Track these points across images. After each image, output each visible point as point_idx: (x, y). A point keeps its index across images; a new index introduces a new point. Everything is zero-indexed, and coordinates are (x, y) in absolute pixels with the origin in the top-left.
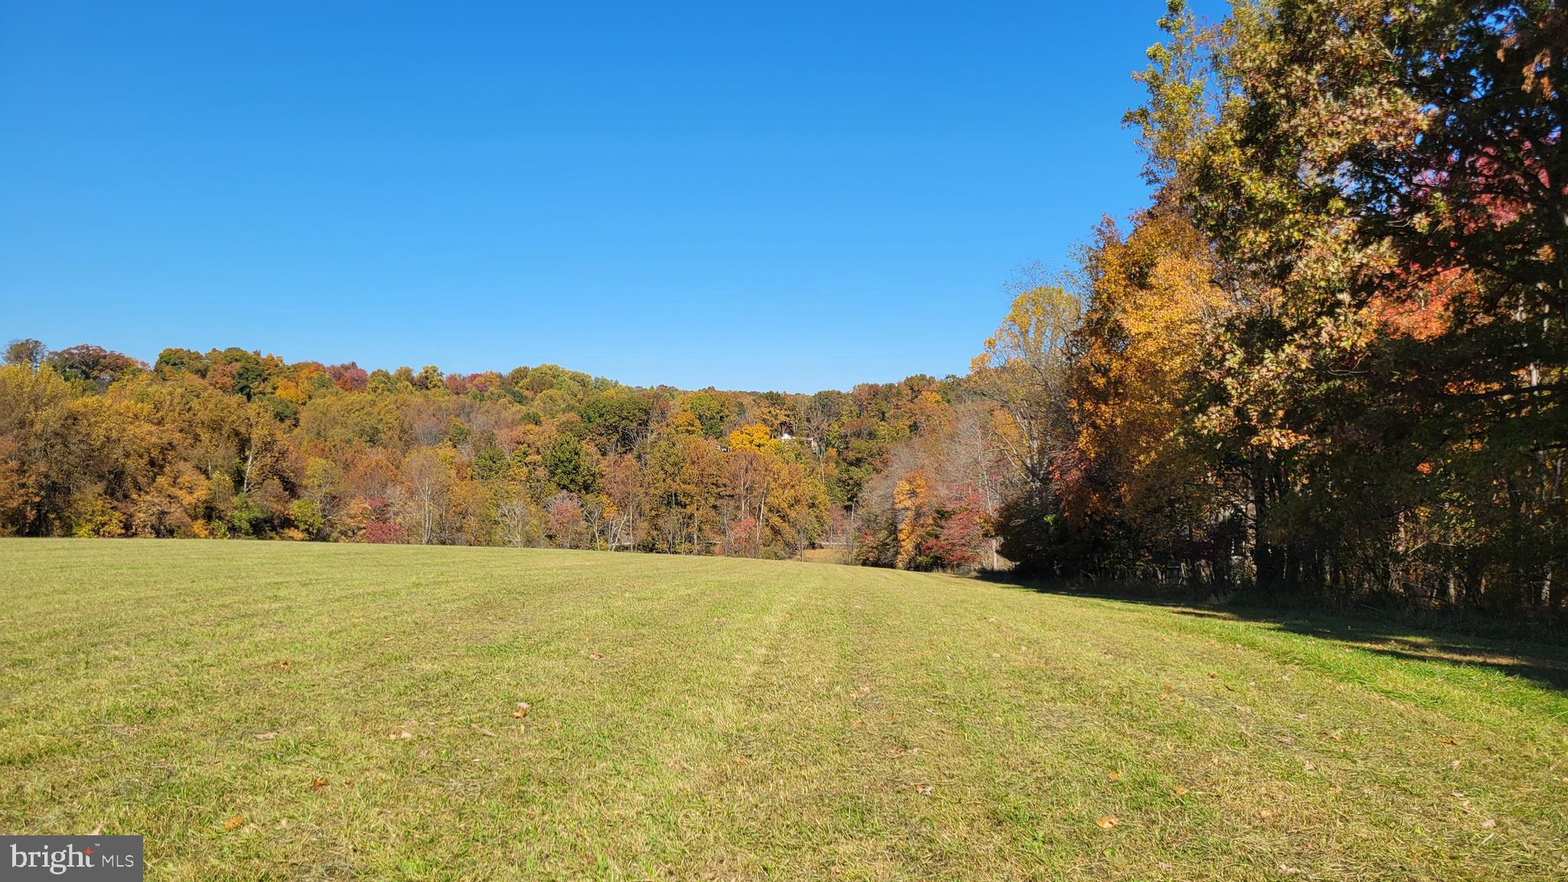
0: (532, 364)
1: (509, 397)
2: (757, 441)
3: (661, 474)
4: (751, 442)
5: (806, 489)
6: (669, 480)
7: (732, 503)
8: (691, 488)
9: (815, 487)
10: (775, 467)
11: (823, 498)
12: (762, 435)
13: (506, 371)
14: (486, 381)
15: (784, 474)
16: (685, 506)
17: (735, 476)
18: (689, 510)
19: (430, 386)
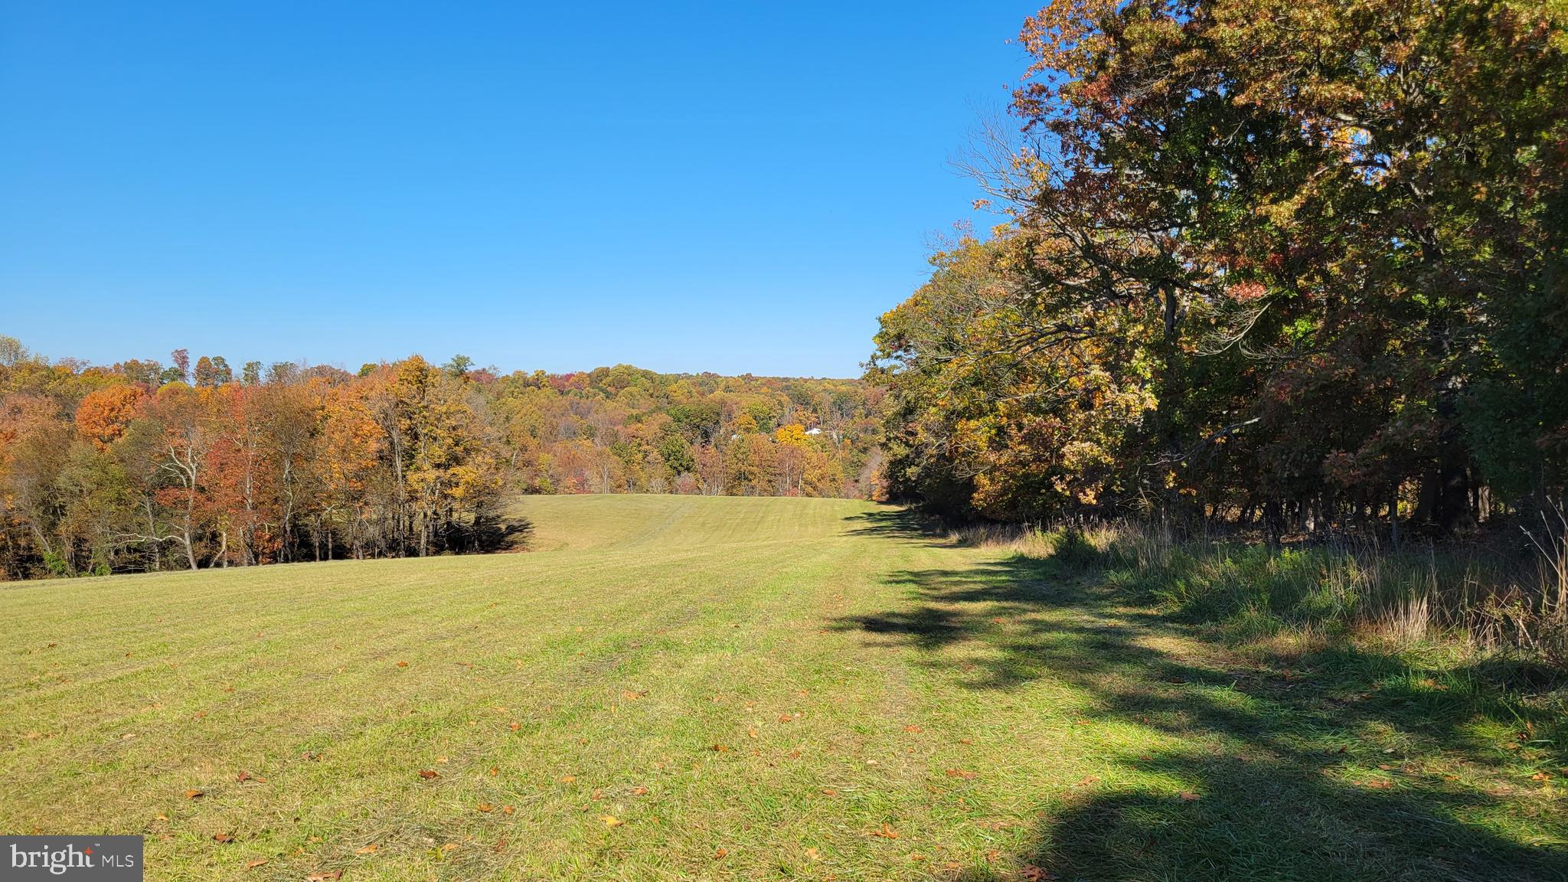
0: (611, 365)
1: (602, 395)
2: (796, 436)
3: (735, 460)
4: (792, 437)
5: (829, 470)
6: (740, 464)
7: (780, 478)
8: (754, 469)
9: (836, 467)
10: (808, 455)
11: (840, 476)
12: (799, 432)
13: (589, 369)
14: (579, 380)
15: (814, 459)
16: (750, 480)
17: (781, 462)
18: (754, 482)
19: (541, 385)
